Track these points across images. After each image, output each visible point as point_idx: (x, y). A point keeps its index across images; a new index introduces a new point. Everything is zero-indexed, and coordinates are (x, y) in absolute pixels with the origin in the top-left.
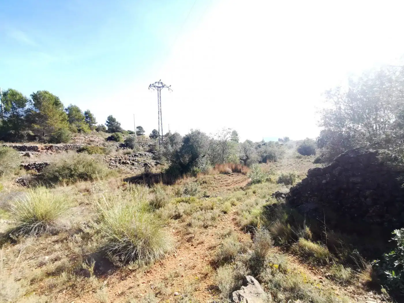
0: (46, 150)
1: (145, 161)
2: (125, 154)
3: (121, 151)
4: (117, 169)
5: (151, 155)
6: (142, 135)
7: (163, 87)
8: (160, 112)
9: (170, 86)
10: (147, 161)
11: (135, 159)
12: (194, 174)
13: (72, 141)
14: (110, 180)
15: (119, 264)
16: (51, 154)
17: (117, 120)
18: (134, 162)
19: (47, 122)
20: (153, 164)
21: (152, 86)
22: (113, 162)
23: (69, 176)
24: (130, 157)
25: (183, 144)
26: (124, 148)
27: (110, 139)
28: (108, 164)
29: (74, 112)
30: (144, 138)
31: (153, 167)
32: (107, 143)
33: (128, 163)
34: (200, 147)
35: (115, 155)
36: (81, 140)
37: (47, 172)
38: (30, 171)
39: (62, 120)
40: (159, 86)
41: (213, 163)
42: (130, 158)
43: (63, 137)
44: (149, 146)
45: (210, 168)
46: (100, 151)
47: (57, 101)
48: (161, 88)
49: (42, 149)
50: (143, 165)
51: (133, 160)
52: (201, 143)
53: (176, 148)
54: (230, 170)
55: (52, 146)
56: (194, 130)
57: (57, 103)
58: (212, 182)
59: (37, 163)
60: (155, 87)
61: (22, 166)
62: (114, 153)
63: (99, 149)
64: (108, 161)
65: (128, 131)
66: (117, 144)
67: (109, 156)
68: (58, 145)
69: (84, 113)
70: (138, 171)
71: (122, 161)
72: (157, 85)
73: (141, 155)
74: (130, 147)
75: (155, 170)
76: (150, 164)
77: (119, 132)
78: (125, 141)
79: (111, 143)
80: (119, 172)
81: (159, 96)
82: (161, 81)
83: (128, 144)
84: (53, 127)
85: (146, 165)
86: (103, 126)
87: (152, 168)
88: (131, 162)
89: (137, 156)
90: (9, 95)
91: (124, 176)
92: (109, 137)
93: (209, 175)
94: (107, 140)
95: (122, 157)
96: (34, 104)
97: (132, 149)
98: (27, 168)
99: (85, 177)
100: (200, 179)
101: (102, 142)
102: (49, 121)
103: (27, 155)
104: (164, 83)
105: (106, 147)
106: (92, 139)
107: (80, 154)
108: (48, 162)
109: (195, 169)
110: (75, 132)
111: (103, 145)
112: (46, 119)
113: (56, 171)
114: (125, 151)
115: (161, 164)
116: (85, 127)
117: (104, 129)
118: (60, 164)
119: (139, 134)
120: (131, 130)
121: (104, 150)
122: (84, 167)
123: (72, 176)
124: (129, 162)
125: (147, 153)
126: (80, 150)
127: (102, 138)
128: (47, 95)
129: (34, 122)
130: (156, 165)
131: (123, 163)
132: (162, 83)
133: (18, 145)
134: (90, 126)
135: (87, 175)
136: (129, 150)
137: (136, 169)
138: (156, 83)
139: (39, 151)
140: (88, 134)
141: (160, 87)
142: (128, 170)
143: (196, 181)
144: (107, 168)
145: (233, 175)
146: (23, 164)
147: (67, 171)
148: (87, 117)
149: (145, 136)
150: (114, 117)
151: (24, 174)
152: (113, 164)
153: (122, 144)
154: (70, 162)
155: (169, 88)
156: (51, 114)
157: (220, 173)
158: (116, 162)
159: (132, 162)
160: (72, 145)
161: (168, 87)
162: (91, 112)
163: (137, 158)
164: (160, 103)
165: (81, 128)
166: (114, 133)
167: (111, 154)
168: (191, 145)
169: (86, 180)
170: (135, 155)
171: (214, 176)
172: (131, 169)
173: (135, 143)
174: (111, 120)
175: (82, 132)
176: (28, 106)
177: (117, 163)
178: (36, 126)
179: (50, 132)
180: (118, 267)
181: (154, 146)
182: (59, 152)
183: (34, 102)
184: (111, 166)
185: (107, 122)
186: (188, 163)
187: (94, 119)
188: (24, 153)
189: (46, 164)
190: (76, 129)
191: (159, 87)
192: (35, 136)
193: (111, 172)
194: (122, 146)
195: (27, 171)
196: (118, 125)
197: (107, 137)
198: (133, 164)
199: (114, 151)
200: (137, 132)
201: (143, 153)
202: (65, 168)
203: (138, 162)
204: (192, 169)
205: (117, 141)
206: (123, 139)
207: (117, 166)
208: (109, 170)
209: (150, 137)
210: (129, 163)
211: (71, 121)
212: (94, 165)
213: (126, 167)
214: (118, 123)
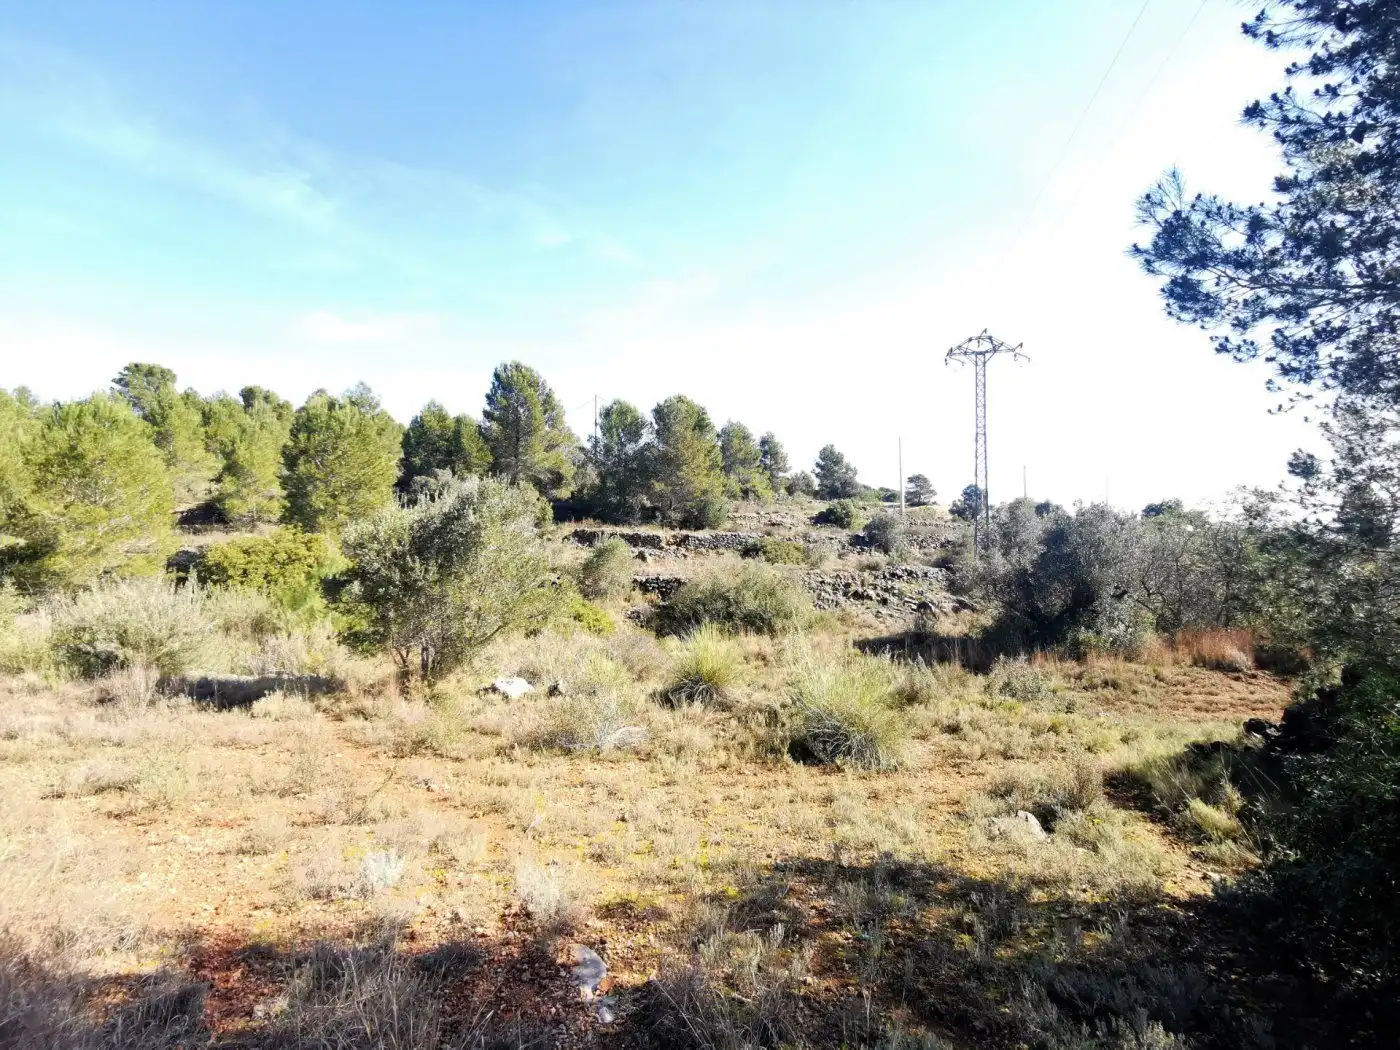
0: (675, 547)
1: (921, 593)
2: (862, 569)
3: (853, 558)
4: (838, 612)
5: (941, 574)
6: (924, 504)
7: (995, 350)
8: (981, 435)
9: (1021, 345)
10: (930, 596)
11: (892, 587)
12: (1078, 654)
13: (728, 525)
14: (816, 639)
15: (822, 755)
16: (685, 556)
17: (846, 460)
18: (886, 595)
19: (679, 474)
20: (948, 606)
21: (957, 351)
22: (829, 589)
23: (724, 618)
24: (876, 577)
25: (1041, 549)
26: (863, 550)
27: (823, 519)
28: (815, 595)
29: (736, 441)
30: (931, 515)
31: (946, 614)
32: (814, 534)
33: (870, 598)
34: (1104, 564)
35: (835, 571)
36: (748, 522)
37: (680, 601)
38: (648, 596)
39: (712, 468)
40: (983, 349)
41: (1163, 625)
42: (878, 582)
43: (711, 513)
44: (942, 545)
45: (1150, 639)
46: (797, 554)
47: (703, 419)
48: (988, 355)
49: (668, 544)
50: (915, 607)
51: (886, 590)
52: (1108, 550)
53: (1019, 561)
54: (1243, 659)
55: (687, 537)
56: (1087, 505)
57: (701, 425)
58: (1140, 687)
59: (661, 578)
60: (965, 353)
61: (635, 581)
62: (831, 565)
63: (791, 548)
64: (814, 585)
65: (882, 489)
66: (843, 535)
67: (818, 571)
68: (700, 534)
69: (758, 441)
70: (897, 623)
71: (853, 588)
72: (973, 346)
73: (910, 573)
74: (879, 546)
75: (949, 625)
76: (937, 607)
77: (849, 496)
78: (866, 528)
79: (825, 532)
80: (842, 620)
81: (981, 385)
82: (988, 334)
83: (875, 538)
84: (691, 488)
85: (923, 606)
86: (805, 477)
87: (942, 618)
88: (878, 595)
89: (900, 577)
90: (614, 416)
91: (855, 634)
92: (821, 514)
93: (1140, 663)
94: (815, 523)
95: (853, 578)
96: (658, 432)
97: (886, 551)
98: (644, 587)
99: (757, 623)
100: (1097, 671)
101: (802, 528)
102: (684, 472)
103: (642, 557)
104: (998, 337)
105: (811, 546)
106: (775, 518)
107: (749, 560)
108: (683, 578)
109: (1083, 634)
110: (733, 496)
111: (805, 537)
112: (679, 467)
113: (698, 601)
114: (865, 558)
115: (973, 610)
116: (759, 481)
117: (808, 485)
118: (706, 585)
119: (914, 500)
120: (890, 488)
121: (806, 554)
122: (756, 598)
123: (730, 616)
124: (871, 593)
125: (933, 571)
126: (749, 551)
127: (802, 516)
128: (683, 407)
129: (655, 475)
130: (956, 610)
131: (858, 596)
132: (990, 338)
133: (627, 530)
134: (772, 478)
135: (762, 620)
136: (878, 557)
137: (891, 616)
138: (970, 340)
139: (661, 548)
140: (765, 503)
141: (983, 353)
142: (870, 618)
143: (1079, 677)
144: (811, 606)
145: (1254, 676)
146: (638, 578)
147: (720, 604)
148: (765, 453)
149: (935, 507)
150: (837, 449)
151: (641, 603)
152: (827, 596)
153: (857, 536)
154: (727, 582)
155: (1017, 351)
156: (688, 454)
157: (1195, 663)
158: (835, 590)
159: (881, 593)
160: (729, 534)
161: (1013, 350)
162: (777, 439)
163: (897, 584)
164: (981, 405)
165: (748, 486)
166: (836, 501)
167: (823, 568)
168: (1070, 555)
169: (759, 631)
170: (893, 575)
171: (1159, 669)
172: (878, 615)
173: (897, 533)
174: (830, 461)
175: (751, 496)
176: (647, 437)
177: (840, 594)
178: (659, 487)
179: (682, 499)
180: (821, 761)
181: (960, 546)
182: (701, 553)
183: (656, 427)
184: (823, 600)
185: (818, 465)
186: (1061, 613)
187: (784, 459)
188: (636, 551)
189: (678, 581)
190: (737, 488)
191: (981, 353)
192: (655, 509)
193: (822, 619)
194: (856, 541)
195: (644, 594)
196: (851, 474)
197: (815, 513)
198: (884, 602)
199: (833, 557)
200: (908, 493)
201: (919, 568)
202: (717, 595)
203: (900, 595)
204: (1070, 636)
205: (843, 527)
206: (860, 521)
207: (837, 604)
208: (818, 612)
209: (952, 512)
210: (874, 596)
211: (727, 469)
212: (779, 593)
213: (863, 608)
214: (848, 469)
